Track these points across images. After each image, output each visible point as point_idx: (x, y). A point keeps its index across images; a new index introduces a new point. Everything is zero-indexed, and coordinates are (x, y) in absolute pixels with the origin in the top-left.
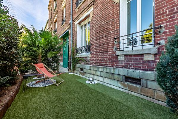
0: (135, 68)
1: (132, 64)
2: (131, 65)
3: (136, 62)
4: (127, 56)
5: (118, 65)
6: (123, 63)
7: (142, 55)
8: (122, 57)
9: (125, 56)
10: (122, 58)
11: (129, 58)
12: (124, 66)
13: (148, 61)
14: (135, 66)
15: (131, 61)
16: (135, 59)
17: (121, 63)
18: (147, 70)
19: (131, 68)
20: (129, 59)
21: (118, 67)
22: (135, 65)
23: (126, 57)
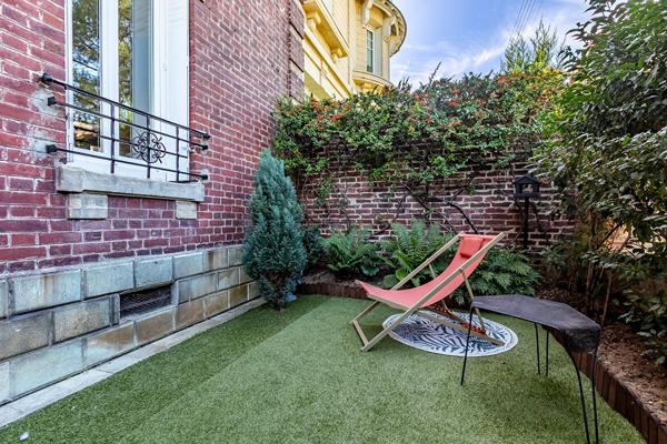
0: (150, 249)
1: (139, 236)
2: (136, 239)
3: (154, 224)
4: (121, 200)
5: (66, 250)
6: (99, 234)
7: (172, 201)
8: (99, 203)
9: (112, 196)
10: (99, 208)
11: (128, 209)
12: (106, 248)
13: (185, 222)
14: (153, 240)
15: (136, 225)
16: (151, 214)
17: (88, 237)
18: (182, 249)
19: (135, 250)
20: (129, 215)
21: (69, 261)
22: (151, 238)
23: (116, 205)
